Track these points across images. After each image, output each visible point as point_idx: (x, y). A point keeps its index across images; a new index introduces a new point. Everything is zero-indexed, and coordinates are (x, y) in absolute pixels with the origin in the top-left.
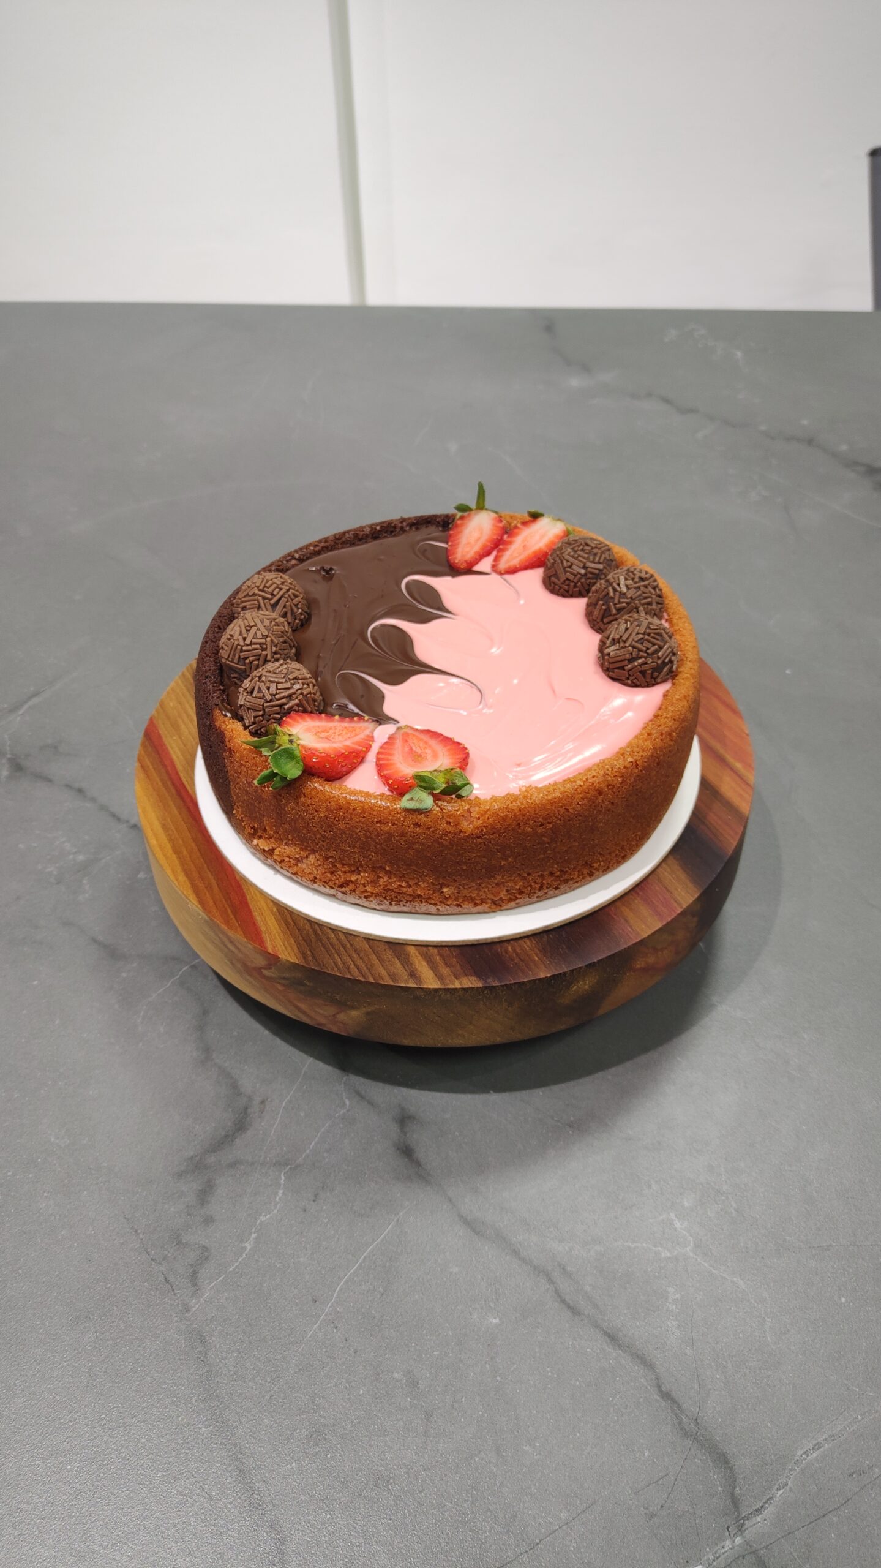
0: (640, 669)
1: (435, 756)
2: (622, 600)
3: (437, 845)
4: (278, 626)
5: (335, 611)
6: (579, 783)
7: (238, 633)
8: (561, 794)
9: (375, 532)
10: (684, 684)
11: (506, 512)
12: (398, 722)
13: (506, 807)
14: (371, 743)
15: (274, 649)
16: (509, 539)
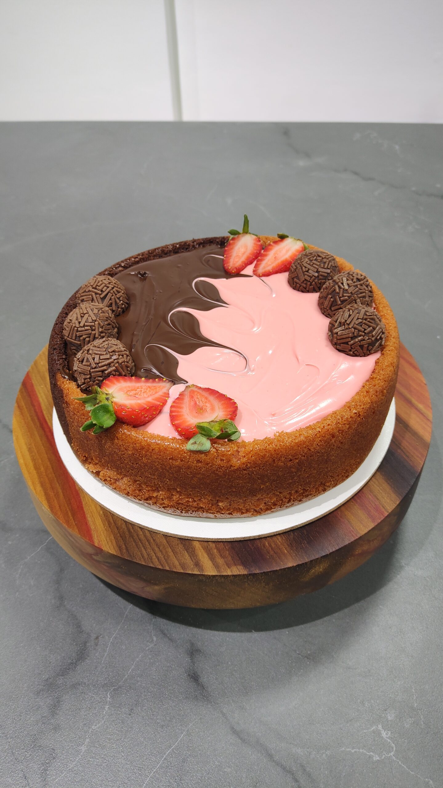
0: (360, 344)
1: (213, 409)
2: (345, 294)
3: (213, 475)
4: (104, 313)
5: (146, 302)
6: (318, 429)
7: (75, 318)
8: (305, 438)
9: (176, 248)
10: (390, 355)
11: (262, 236)
12: (187, 382)
13: (264, 448)
14: (167, 399)
15: (101, 330)
16: (265, 253)
